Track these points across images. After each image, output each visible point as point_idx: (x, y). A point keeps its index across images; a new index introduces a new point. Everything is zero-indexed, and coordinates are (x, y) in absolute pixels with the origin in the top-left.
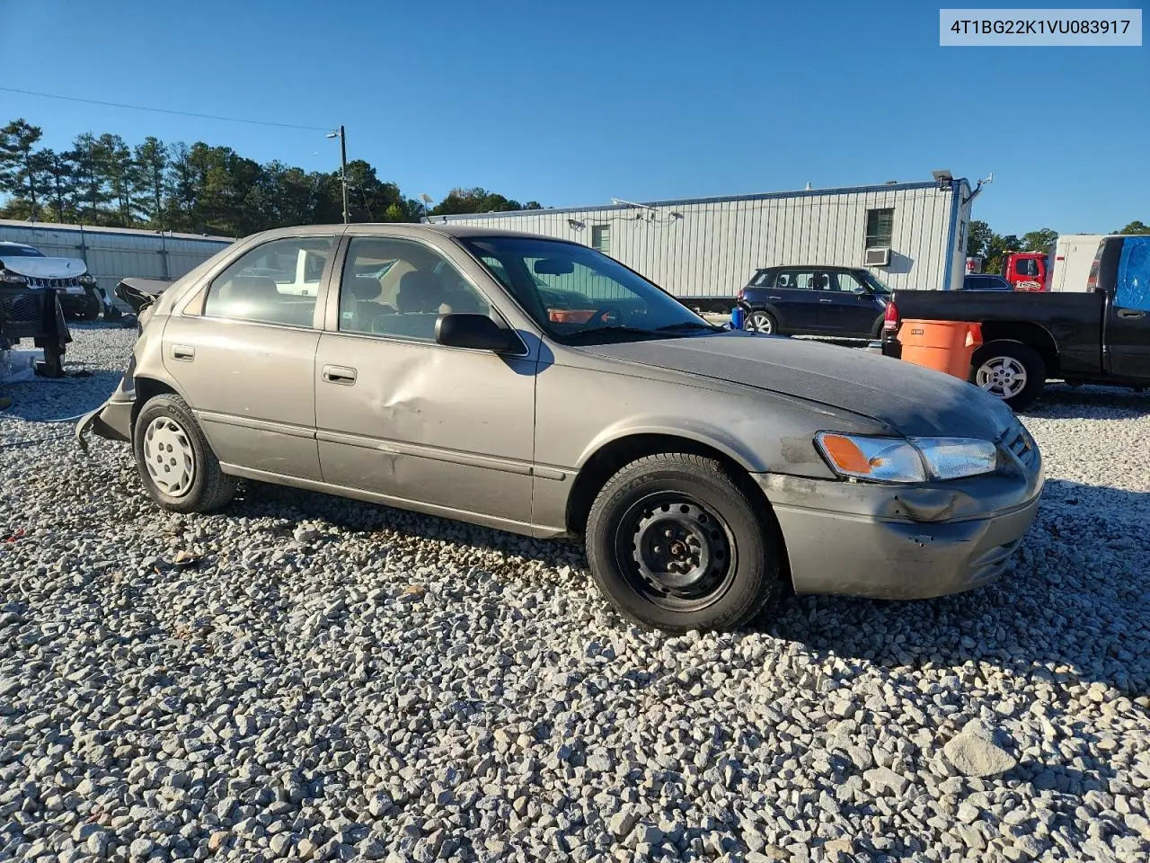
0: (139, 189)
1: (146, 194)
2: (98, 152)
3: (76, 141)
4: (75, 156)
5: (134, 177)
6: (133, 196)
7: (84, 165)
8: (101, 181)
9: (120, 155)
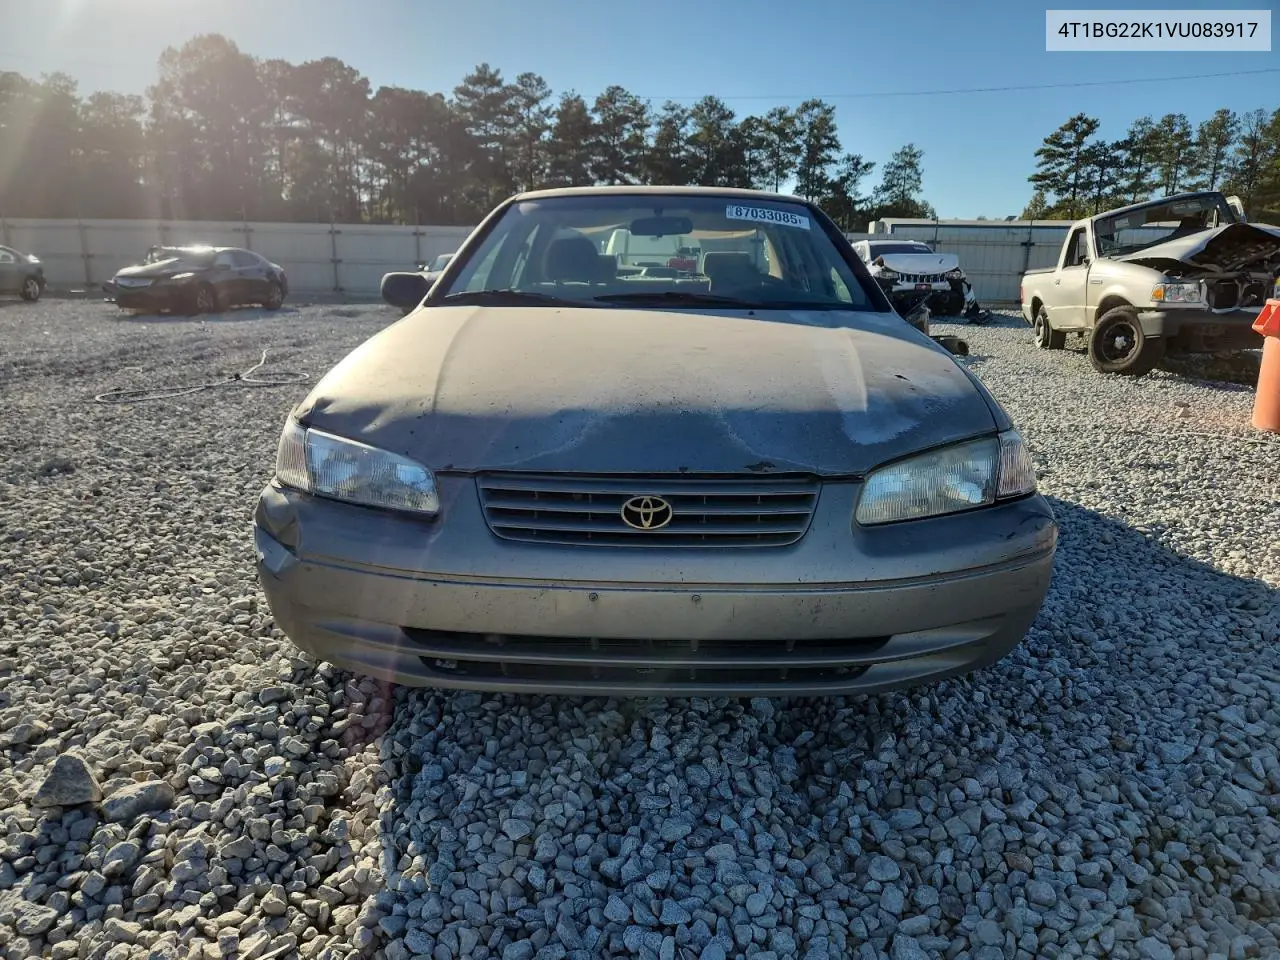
0: (1191, 173)
1: (1199, 179)
2: (1155, 135)
3: (1131, 128)
4: (1124, 145)
5: (1189, 160)
6: (1182, 182)
7: (1134, 154)
8: (1149, 170)
9: (1180, 136)
